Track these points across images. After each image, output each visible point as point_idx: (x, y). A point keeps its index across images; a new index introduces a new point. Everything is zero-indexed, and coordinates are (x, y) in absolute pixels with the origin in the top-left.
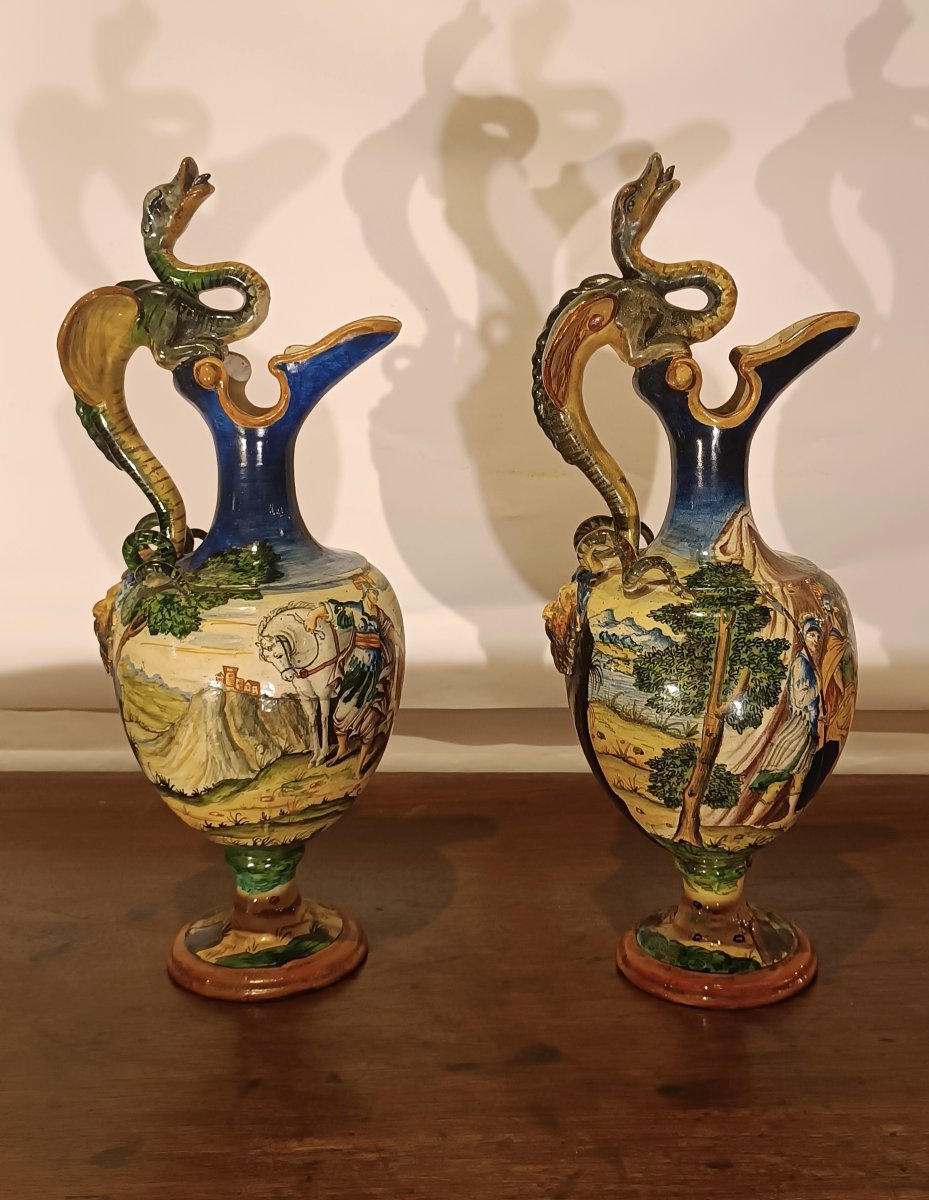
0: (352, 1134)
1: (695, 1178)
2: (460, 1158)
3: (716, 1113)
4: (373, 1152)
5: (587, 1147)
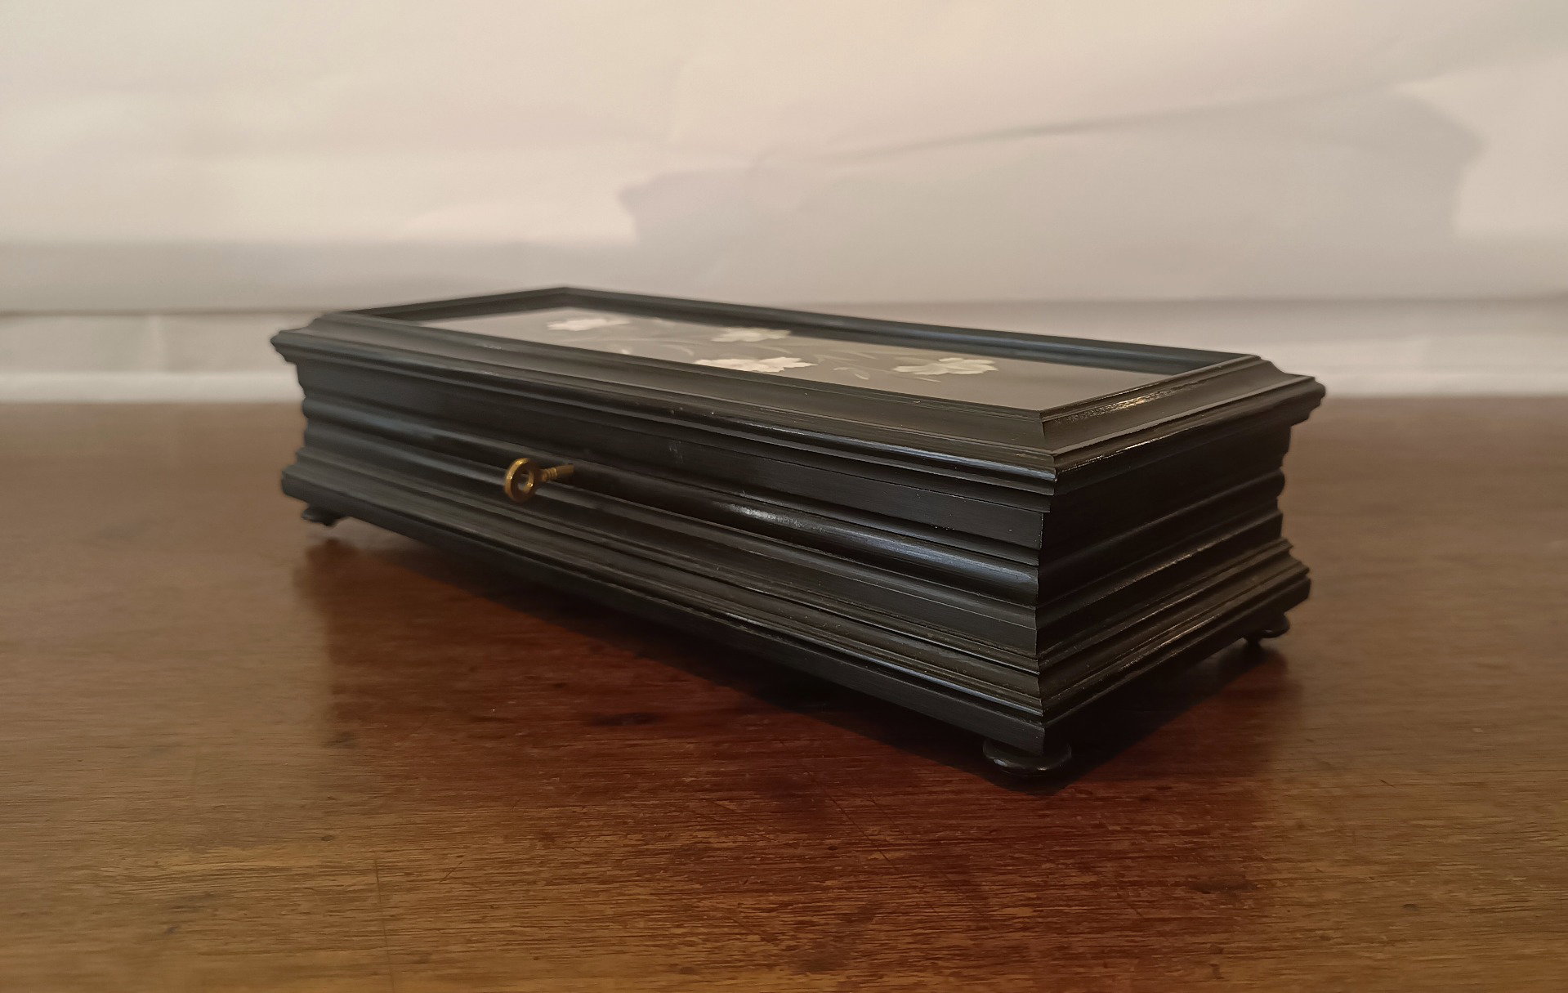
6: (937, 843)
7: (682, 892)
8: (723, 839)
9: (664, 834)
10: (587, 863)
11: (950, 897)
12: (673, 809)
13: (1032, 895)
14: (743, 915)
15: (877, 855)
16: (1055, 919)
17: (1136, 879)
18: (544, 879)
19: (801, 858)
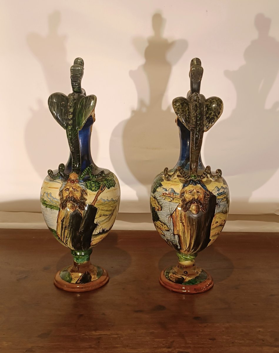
0: (110, 330)
1: (206, 343)
3: (210, 325)
4: (116, 335)
5: (175, 334)
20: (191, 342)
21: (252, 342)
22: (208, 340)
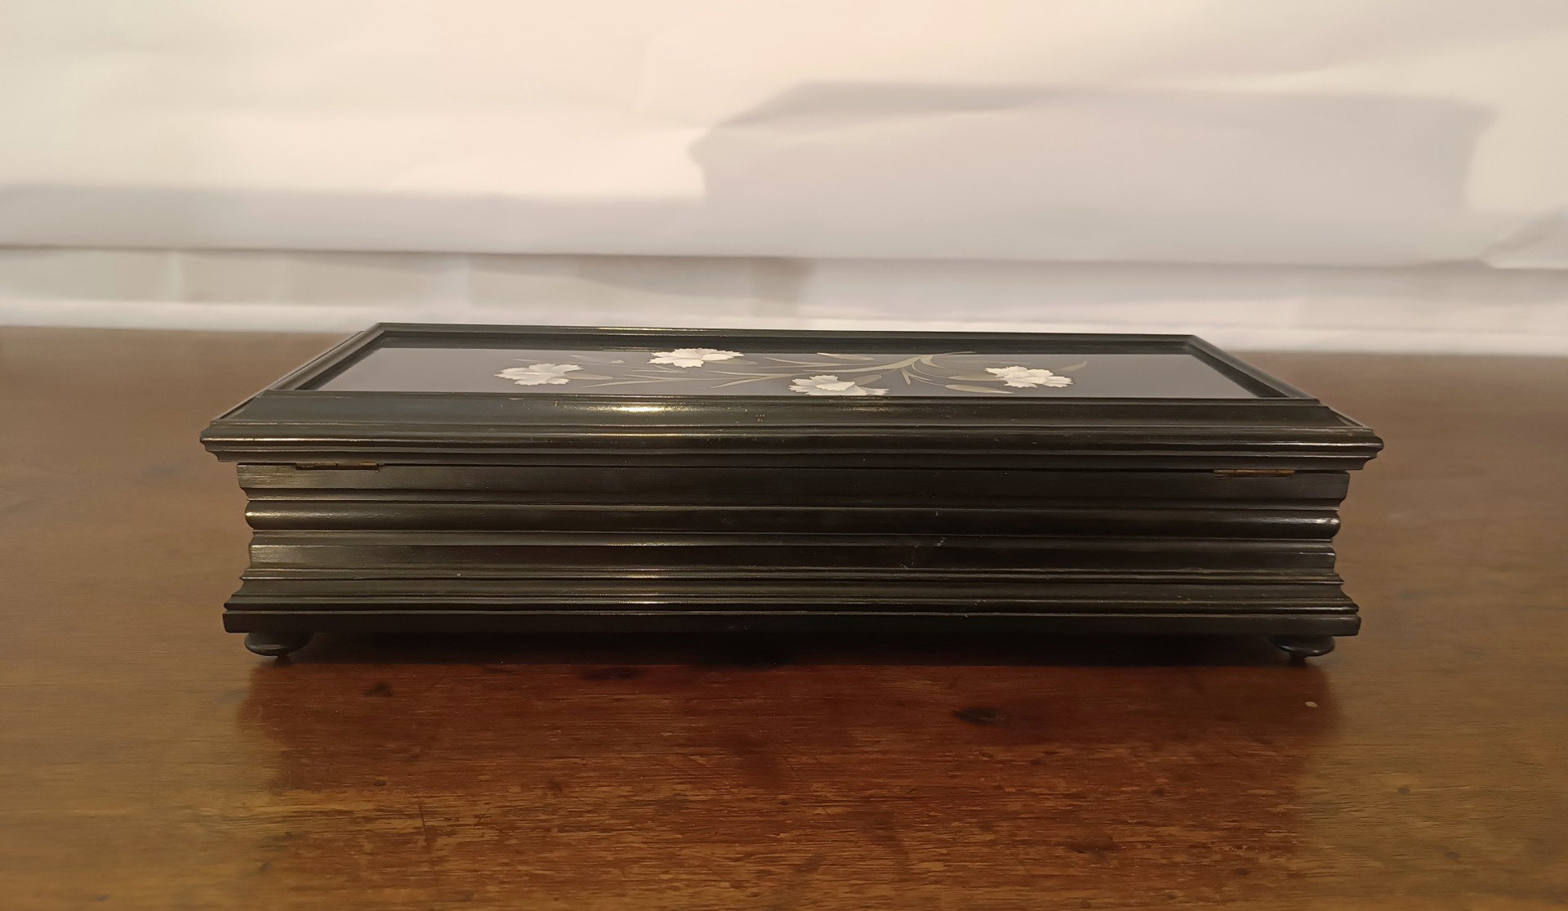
0: (383, 784)
1: (1047, 871)
2: (579, 829)
3: (1067, 752)
4: (411, 816)
5: (830, 811)
6: (867, 800)
7: (666, 841)
8: (697, 793)
9: (649, 786)
10: (589, 812)
11: (878, 851)
12: (655, 762)
13: (944, 851)
14: (716, 863)
15: (819, 811)
16: (961, 874)
17: (1026, 838)
18: (557, 826)
19: (759, 812)
20: (938, 866)
21: (1378, 864)
22: (1060, 851)
